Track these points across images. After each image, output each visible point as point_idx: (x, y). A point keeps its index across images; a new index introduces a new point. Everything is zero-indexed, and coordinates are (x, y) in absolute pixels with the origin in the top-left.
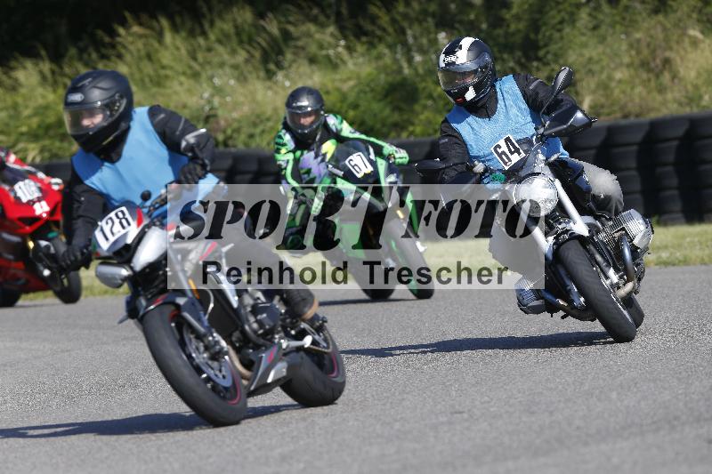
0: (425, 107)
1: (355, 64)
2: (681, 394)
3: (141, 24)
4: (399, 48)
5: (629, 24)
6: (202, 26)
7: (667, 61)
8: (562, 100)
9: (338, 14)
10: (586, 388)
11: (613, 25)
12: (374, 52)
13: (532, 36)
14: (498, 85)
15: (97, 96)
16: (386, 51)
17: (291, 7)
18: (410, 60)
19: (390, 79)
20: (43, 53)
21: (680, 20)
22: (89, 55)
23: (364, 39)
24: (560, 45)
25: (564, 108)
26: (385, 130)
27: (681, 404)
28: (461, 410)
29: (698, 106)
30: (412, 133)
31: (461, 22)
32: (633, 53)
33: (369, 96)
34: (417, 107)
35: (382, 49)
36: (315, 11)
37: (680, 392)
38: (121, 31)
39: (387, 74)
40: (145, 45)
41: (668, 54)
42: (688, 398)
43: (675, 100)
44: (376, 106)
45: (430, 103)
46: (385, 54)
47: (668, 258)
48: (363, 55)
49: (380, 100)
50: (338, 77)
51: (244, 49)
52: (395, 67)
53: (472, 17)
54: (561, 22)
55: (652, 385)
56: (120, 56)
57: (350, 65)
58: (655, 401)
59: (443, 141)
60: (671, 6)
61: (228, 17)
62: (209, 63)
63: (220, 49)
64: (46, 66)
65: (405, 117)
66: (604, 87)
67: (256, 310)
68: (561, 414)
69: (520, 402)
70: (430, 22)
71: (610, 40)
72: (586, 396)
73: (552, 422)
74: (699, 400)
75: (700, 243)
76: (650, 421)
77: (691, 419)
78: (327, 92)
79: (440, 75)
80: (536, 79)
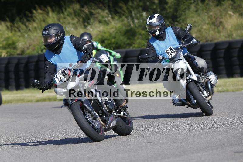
0: (138, 38)
1: (115, 23)
2: (225, 136)
3: (41, 9)
4: (130, 18)
5: (208, 10)
6: (62, 10)
7: (221, 22)
8: (188, 35)
9: (109, 6)
11: (203, 10)
12: (121, 19)
13: (175, 14)
14: (166, 30)
15: (53, 32)
16: (125, 19)
17: (93, 4)
18: (133, 22)
19: (126, 28)
20: (8, 19)
21: (225, 8)
22: (23, 20)
23: (118, 15)
24: (185, 17)
25: (189, 38)
26: (125, 46)
27: (225, 139)
28: (150, 142)
29: (232, 38)
30: (134, 47)
31: (151, 9)
32: (210, 19)
33: (119, 34)
34: (136, 38)
35: (124, 18)
36: (101, 5)
37: (225, 135)
38: (34, 12)
40: (43, 17)
41: (221, 20)
42: (228, 138)
43: (224, 36)
44: (122, 38)
45: (140, 36)
48: (117, 20)
49: (123, 36)
50: (108, 27)
51: (77, 18)
52: (128, 24)
53: (155, 7)
54: (185, 9)
55: (215, 133)
56: (34, 20)
57: (113, 23)
58: (216, 138)
59: (148, 48)
60: (222, 4)
61: (71, 7)
62: (65, 23)
63: (68, 18)
64: (9, 24)
65: (132, 41)
66: (200, 31)
67: (106, 103)
68: (185, 143)
69: (171, 139)
70: (140, 9)
71: (201, 15)
72: (193, 137)
73: (181, 146)
74: (231, 138)
75: (232, 84)
76: (215, 146)
77: (229, 145)
78: (105, 33)
79: (147, 27)
80: (179, 28)
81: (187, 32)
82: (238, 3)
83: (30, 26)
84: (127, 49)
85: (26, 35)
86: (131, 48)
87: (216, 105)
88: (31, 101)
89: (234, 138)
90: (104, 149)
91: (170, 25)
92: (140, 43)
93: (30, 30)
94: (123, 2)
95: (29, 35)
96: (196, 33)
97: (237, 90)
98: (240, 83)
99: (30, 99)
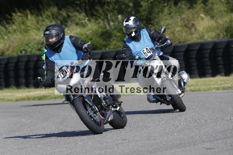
0: (114, 40)
1: (91, 26)
2: (197, 134)
3: (20, 12)
4: (105, 20)
5: (181, 13)
6: (40, 13)
7: (193, 25)
9: (86, 9)
10: (167, 132)
11: (175, 13)
12: (97, 22)
13: (149, 16)
14: (141, 31)
15: (54, 32)
16: (101, 21)
17: (70, 7)
18: (109, 24)
19: (103, 30)
21: (198, 11)
22: (3, 22)
23: (94, 17)
24: (158, 19)
25: (163, 39)
26: (101, 47)
27: (198, 137)
28: (126, 139)
29: (203, 39)
30: (110, 48)
31: (126, 12)
32: (182, 22)
33: (96, 36)
34: (112, 40)
35: (100, 20)
36: (78, 8)
38: (14, 14)
39: (102, 29)
40: (22, 19)
41: (194, 22)
42: (200, 135)
43: (196, 38)
44: (98, 39)
45: (115, 38)
46: (101, 22)
47: (194, 89)
48: (94, 22)
49: (99, 37)
50: (85, 29)
52: (104, 26)
53: (129, 10)
54: (159, 12)
55: (188, 131)
56: (13, 23)
57: (90, 26)
58: (189, 136)
59: (124, 49)
60: (194, 7)
61: (49, 10)
62: (43, 25)
63: (47, 20)
65: (108, 43)
66: (173, 33)
67: (105, 98)
68: (159, 140)
69: (145, 136)
70: (116, 12)
71: (174, 17)
72: (167, 134)
73: (156, 143)
74: (203, 136)
75: (204, 84)
76: (187, 142)
77: (201, 142)
78: (82, 35)
79: (124, 29)
80: (153, 30)
81: (162, 34)
82: (210, 6)
83: (10, 28)
84: (104, 50)
85: (6, 37)
86: (107, 49)
87: (189, 103)
88: (10, 100)
89: (206, 135)
90: (82, 146)
91: (144, 27)
92: (115, 45)
93: (9, 32)
94: (99, 5)
95: (8, 37)
96: (169, 35)
97: (209, 90)
98: (211, 82)
99: (10, 98)
